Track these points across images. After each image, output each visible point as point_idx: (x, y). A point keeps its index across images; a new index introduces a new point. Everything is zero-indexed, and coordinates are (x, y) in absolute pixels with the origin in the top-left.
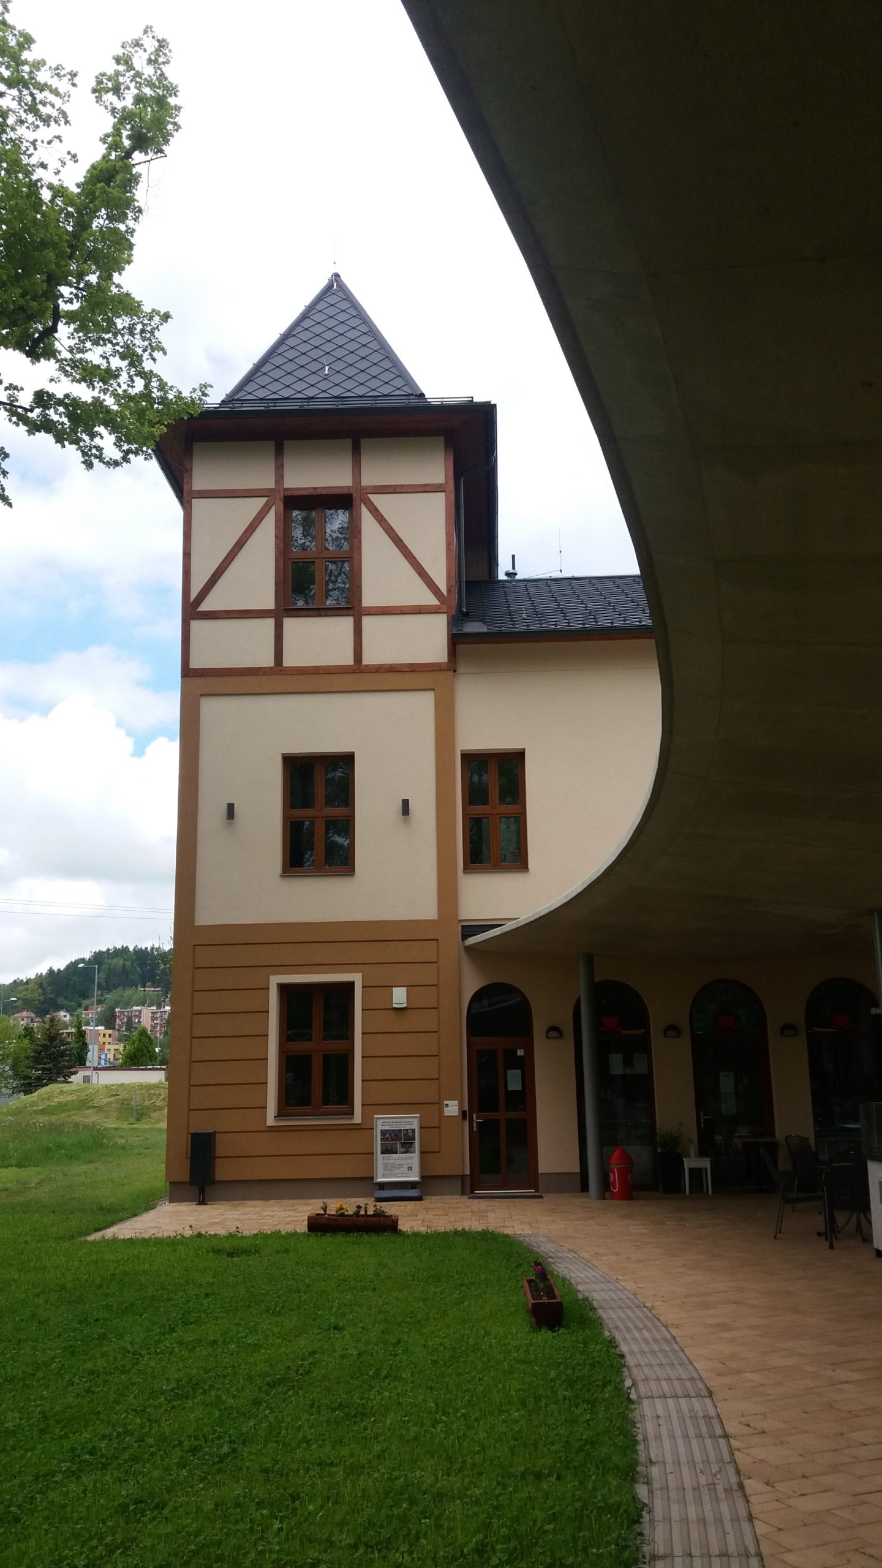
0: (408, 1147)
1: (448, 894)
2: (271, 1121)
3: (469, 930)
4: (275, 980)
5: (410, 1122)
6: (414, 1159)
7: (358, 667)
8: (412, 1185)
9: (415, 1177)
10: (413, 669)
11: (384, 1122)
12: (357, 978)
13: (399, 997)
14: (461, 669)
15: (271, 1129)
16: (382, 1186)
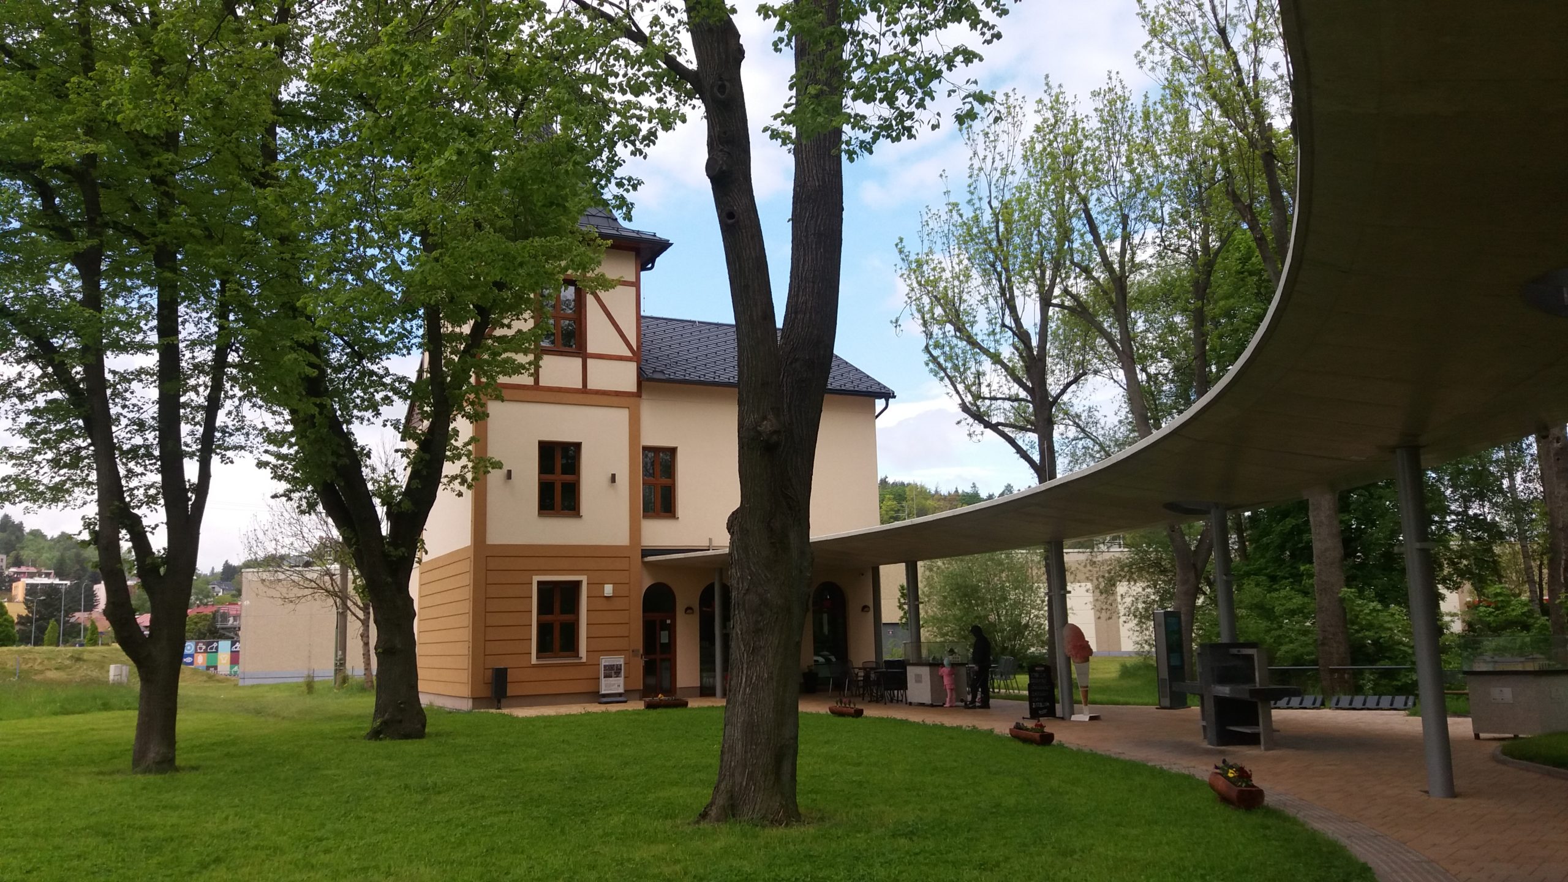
0: (618, 674)
1: (635, 531)
2: (534, 661)
3: (646, 552)
4: (536, 579)
5: (619, 660)
6: (621, 680)
7: (585, 390)
8: (620, 695)
9: (621, 690)
10: (618, 394)
11: (605, 661)
12: (584, 579)
13: (608, 590)
14: (644, 396)
15: (534, 666)
16: (604, 696)
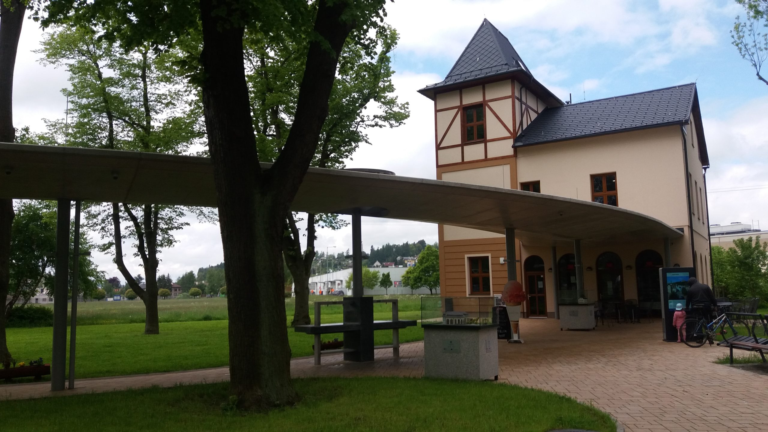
4: (466, 256)
7: (486, 159)
10: (503, 158)
12: (489, 255)
13: (502, 260)
15: (468, 298)
